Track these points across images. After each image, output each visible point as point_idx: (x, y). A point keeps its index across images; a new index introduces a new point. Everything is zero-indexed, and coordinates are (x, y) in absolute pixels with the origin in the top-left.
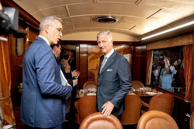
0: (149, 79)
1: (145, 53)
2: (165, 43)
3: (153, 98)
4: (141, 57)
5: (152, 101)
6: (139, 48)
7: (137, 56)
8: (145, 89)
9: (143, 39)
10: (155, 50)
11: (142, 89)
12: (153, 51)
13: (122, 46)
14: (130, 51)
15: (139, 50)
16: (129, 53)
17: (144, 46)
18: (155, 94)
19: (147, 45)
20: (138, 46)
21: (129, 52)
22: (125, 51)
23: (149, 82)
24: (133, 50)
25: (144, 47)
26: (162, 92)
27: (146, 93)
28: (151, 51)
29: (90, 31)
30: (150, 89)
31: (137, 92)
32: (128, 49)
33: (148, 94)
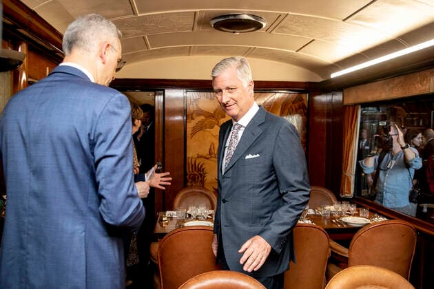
0: (349, 183)
1: (340, 114)
2: (391, 85)
3: (360, 232)
4: (328, 124)
5: (357, 242)
6: (323, 99)
7: (318, 119)
8: (340, 210)
9: (334, 75)
10: (365, 105)
11: (332, 208)
12: (360, 107)
13: (279, 95)
14: (300, 108)
15: (322, 103)
16: (297, 113)
17: (338, 93)
18: (365, 223)
19: (345, 90)
20: (320, 94)
21: (296, 109)
22: (286, 108)
23: (349, 190)
24: (306, 104)
25: (338, 97)
26: (384, 216)
27: (343, 219)
28: (355, 106)
29: (194, 54)
30: (353, 209)
31: (318, 216)
32: (294, 103)
33: (346, 223)
